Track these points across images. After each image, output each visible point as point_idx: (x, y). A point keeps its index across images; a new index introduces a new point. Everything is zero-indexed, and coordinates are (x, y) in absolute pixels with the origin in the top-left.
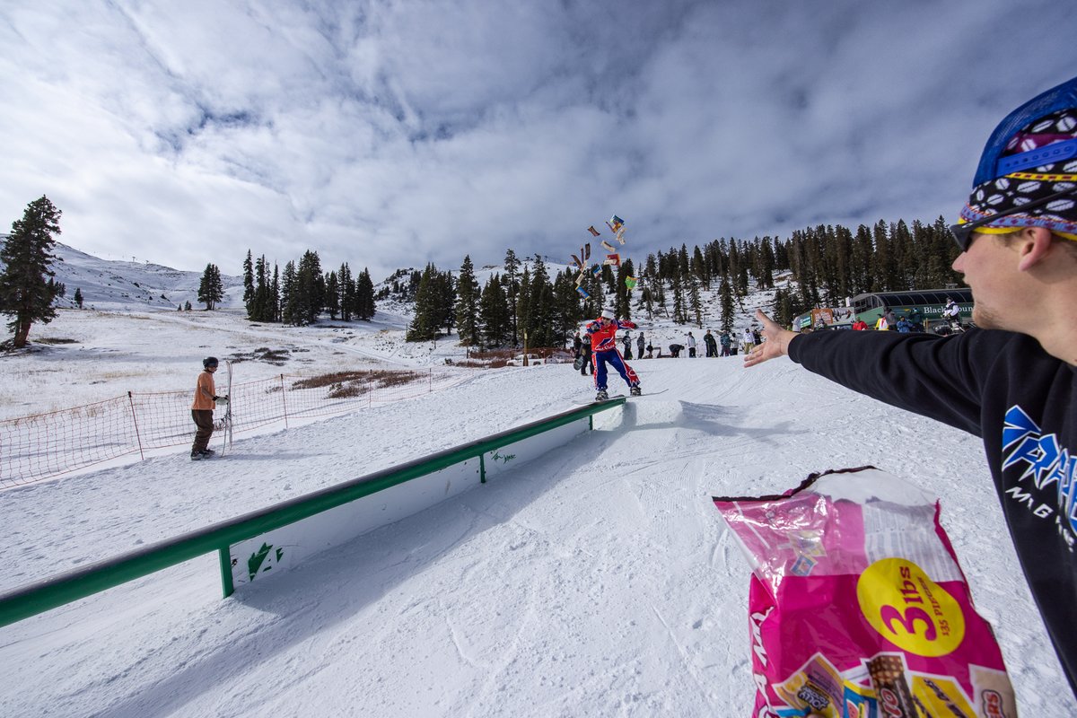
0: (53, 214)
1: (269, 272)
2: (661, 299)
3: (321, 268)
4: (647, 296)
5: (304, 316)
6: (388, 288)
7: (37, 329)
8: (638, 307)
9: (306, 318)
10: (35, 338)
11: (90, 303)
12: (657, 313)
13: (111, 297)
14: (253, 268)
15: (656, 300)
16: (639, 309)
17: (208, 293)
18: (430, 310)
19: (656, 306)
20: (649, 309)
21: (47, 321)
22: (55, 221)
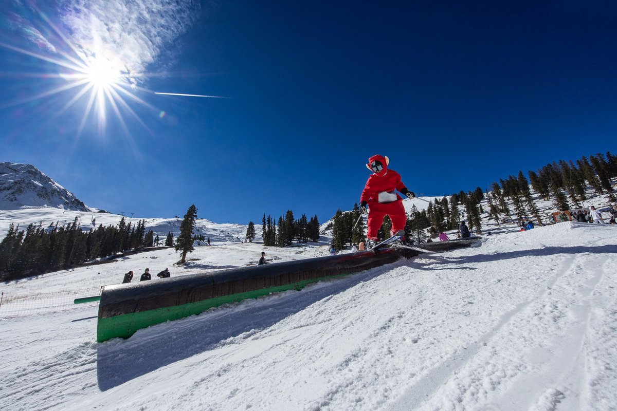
0: (195, 210)
1: (272, 222)
2: (507, 211)
3: (294, 217)
4: (494, 210)
5: (285, 242)
6: (332, 223)
7: (189, 255)
8: (488, 218)
9: (286, 243)
10: (189, 259)
11: (212, 243)
12: (504, 222)
13: (220, 240)
14: (266, 221)
15: (502, 211)
16: (489, 220)
17: (250, 234)
18: (340, 233)
19: (503, 215)
20: (497, 219)
21: (191, 252)
22: (196, 213)
